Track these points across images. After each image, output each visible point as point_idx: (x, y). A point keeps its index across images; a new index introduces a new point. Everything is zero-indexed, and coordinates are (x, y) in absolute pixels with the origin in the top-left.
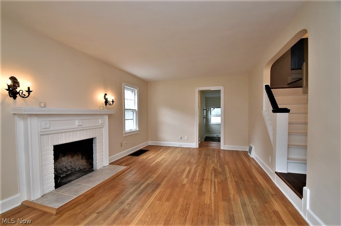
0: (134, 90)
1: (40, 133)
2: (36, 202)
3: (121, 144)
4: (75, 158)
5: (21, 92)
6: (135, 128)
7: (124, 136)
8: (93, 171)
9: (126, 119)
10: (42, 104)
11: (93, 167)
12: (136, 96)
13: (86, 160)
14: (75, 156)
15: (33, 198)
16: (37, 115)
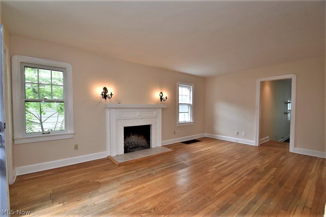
0: (189, 87)
1: (117, 119)
2: (114, 158)
3: (175, 132)
4: (140, 137)
5: (108, 95)
6: (190, 120)
7: (177, 126)
8: (150, 148)
9: (180, 112)
10: (118, 102)
11: (150, 146)
12: (191, 92)
13: (146, 140)
14: (140, 136)
15: (112, 156)
16: (115, 108)
